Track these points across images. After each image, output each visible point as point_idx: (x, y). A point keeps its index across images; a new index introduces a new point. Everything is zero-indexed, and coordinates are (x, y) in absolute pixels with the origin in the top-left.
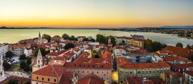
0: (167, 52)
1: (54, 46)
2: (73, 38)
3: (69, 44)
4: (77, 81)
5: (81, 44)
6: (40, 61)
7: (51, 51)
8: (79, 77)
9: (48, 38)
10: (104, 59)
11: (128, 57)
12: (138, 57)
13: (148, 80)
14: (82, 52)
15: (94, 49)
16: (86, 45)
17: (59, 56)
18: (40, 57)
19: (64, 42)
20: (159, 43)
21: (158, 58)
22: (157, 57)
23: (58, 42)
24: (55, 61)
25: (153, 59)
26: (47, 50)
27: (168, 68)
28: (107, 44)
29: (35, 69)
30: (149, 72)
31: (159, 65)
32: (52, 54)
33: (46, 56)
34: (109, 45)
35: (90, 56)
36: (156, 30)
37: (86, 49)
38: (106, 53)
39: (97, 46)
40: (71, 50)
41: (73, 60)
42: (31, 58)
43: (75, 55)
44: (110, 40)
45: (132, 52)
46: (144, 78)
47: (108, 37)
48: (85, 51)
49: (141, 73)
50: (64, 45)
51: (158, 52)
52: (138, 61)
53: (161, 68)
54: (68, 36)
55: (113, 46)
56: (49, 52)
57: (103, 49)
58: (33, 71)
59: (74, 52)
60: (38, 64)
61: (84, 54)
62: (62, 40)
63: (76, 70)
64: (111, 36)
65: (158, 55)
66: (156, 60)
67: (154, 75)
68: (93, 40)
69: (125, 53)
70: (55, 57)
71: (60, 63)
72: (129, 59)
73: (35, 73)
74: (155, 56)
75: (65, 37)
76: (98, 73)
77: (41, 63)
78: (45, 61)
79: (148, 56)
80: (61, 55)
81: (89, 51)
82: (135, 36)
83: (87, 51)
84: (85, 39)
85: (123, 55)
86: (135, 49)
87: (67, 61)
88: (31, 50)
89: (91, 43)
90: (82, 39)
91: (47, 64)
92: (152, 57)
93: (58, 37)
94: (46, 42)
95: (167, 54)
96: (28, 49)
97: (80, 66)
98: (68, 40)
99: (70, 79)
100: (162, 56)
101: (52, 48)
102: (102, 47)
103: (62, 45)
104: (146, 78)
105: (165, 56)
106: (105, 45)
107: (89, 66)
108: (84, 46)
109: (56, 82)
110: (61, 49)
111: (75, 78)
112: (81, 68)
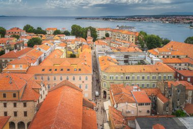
2: (39, 31)
3: (33, 39)
4: (46, 93)
5: (52, 39)
7: (7, 52)
8: (49, 87)
11: (113, 56)
13: (139, 90)
14: (53, 50)
15: (69, 46)
16: (57, 40)
19: (26, 37)
20: (158, 37)
21: (156, 59)
22: (153, 57)
23: (18, 37)
24: (14, 66)
25: (148, 60)
27: (171, 75)
28: (85, 38)
30: (141, 78)
34: (88, 40)
35: (64, 56)
37: (59, 46)
39: (73, 42)
40: (38, 48)
41: (40, 62)
43: (43, 55)
44: (89, 33)
47: (87, 29)
48: (57, 48)
49: (131, 79)
50: (26, 41)
51: (156, 50)
52: (126, 62)
53: (159, 73)
54: (32, 28)
55: (94, 41)
57: (81, 45)
59: (42, 50)
62: (24, 34)
64: (90, 28)
65: (156, 54)
66: (152, 62)
67: (148, 82)
68: (67, 33)
69: (110, 51)
71: (21, 68)
74: (151, 56)
75: (28, 29)
76: (74, 79)
79: (140, 56)
81: (62, 49)
83: (60, 48)
84: (57, 32)
85: (107, 52)
86: (123, 45)
87: (32, 65)
89: (65, 37)
90: (52, 32)
92: (147, 57)
93: (17, 29)
95: (170, 53)
98: (32, 34)
100: (162, 57)
102: (80, 43)
103: (23, 42)
104: (136, 87)
105: (165, 57)
106: (84, 40)
107: (62, 70)
108: (55, 41)
109: (16, 98)
110: (22, 48)
111: (43, 88)
112: (52, 73)
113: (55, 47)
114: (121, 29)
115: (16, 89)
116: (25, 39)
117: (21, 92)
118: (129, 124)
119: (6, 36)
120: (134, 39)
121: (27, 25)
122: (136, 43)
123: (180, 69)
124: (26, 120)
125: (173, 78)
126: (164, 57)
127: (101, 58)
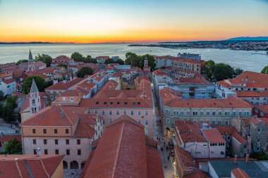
0: (244, 82)
1: (59, 73)
2: (89, 60)
3: (83, 68)
4: (101, 128)
5: (104, 68)
6: (36, 101)
7: (55, 82)
8: (104, 123)
9: (47, 61)
10: (140, 92)
11: (176, 88)
12: (192, 89)
13: (210, 128)
14: (106, 81)
15: (124, 76)
16: (110, 69)
17: (70, 89)
18: (35, 94)
19: (74, 66)
20: (230, 67)
21: (228, 92)
22: (226, 89)
23: (66, 67)
24: (64, 98)
25: (219, 93)
26: (47, 80)
28: (142, 67)
29: (26, 116)
30: (211, 114)
31: (230, 103)
32: (57, 87)
33: (46, 90)
34: (145, 69)
35: (118, 88)
37: (113, 76)
38: (143, 81)
39: (128, 72)
40: (89, 78)
41: (93, 94)
42: (16, 98)
43: (95, 86)
44: (146, 62)
45: (182, 80)
46: (204, 124)
47: (144, 57)
48: (111, 79)
49: (198, 114)
50: (76, 70)
51: (227, 81)
52: (192, 95)
53: (233, 108)
54: (81, 56)
55: (151, 71)
56: (50, 83)
57: (137, 75)
58: (23, 120)
59: (94, 81)
60: (31, 105)
61: (110, 84)
62: (73, 63)
63: (100, 111)
64: (148, 55)
65: (228, 86)
66: (224, 95)
67: (220, 119)
68: (121, 62)
69: (172, 82)
70: (63, 91)
71: (73, 100)
72: (178, 92)
73: (29, 122)
74: (222, 88)
75: (77, 57)
76: (132, 114)
77: (38, 104)
78: (47, 101)
79: (209, 88)
80: (74, 88)
81: (117, 80)
82: (185, 54)
83: (114, 79)
84: (109, 61)
85: (169, 84)
86: (187, 76)
87: (84, 97)
88: (15, 83)
89: (119, 67)
90: (103, 60)
91: (50, 104)
92: (217, 89)
93: (65, 57)
94: (44, 66)
95: (245, 85)
96: (7, 82)
98: (81, 63)
99: (92, 126)
100: (234, 89)
101: (55, 77)
102: (136, 72)
103: (72, 71)
104: (206, 124)
105: (239, 89)
106: (140, 69)
107: (118, 103)
108: (108, 71)
109: (69, 134)
110: (71, 78)
111: (99, 124)
112: (107, 106)
113: (108, 77)
114: (183, 57)
115: (68, 124)
116: (73, 69)
117: (74, 127)
118: (200, 167)
119: (52, 65)
120: (200, 68)
121: (75, 53)
122: (202, 73)
123: (258, 103)
124: (80, 160)
125: (250, 114)
126: (237, 89)
127: (162, 91)
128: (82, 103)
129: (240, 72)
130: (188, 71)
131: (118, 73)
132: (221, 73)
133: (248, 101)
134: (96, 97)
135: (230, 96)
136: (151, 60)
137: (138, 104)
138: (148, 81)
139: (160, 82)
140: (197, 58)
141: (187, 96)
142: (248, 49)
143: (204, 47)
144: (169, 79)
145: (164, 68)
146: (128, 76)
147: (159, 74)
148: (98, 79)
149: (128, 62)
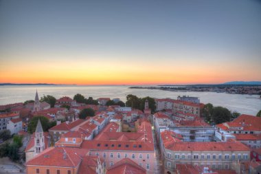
0: (241, 125)
1: (62, 114)
2: (90, 101)
3: (85, 110)
4: (102, 171)
5: (105, 110)
6: (41, 141)
7: (59, 123)
8: (105, 166)
9: (51, 100)
10: (141, 134)
11: (177, 131)
12: (192, 132)
13: (211, 172)
14: (108, 123)
15: (124, 119)
16: (111, 111)
17: (73, 130)
18: (39, 135)
19: (77, 108)
20: (227, 110)
21: (227, 135)
22: (225, 132)
23: (68, 108)
24: (67, 139)
25: (219, 136)
26: (51, 120)
27: (247, 154)
28: (142, 109)
29: (31, 155)
30: (211, 157)
31: (229, 146)
32: (60, 128)
33: (50, 130)
34: (146, 112)
35: (119, 130)
36: (217, 89)
37: (115, 118)
38: (144, 124)
39: (129, 114)
40: (91, 120)
41: (94, 136)
42: (22, 137)
43: (97, 128)
44: (147, 104)
45: (183, 123)
46: (205, 168)
47: (144, 99)
48: (112, 121)
49: (199, 158)
50: (78, 111)
51: (226, 124)
52: (192, 138)
53: (232, 151)
54: (83, 97)
55: (152, 114)
56: (54, 124)
57: (138, 117)
58: (28, 159)
59: (96, 123)
60: (36, 145)
61: (111, 127)
62: (75, 104)
63: (102, 154)
64: (148, 98)
65: (227, 130)
66: (223, 138)
67: (220, 163)
68: (121, 104)
69: (173, 125)
70: (65, 132)
72: (179, 134)
73: (34, 161)
74: (221, 132)
75: (79, 98)
76: (133, 157)
77: (42, 144)
78: (50, 141)
79: (208, 131)
80: (76, 129)
81: (118, 121)
82: (184, 97)
83: (115, 121)
84: (110, 103)
85: (170, 127)
86: (187, 119)
87: (86, 138)
88: (21, 122)
89: (120, 109)
90: (105, 102)
91: (53, 144)
92: (216, 132)
93: (68, 98)
94: (48, 107)
95: (242, 128)
96: (14, 121)
97: (107, 146)
98: (84, 104)
99: (93, 168)
100: (233, 132)
101: (59, 117)
102: (136, 115)
103: (74, 112)
104: (207, 168)
105: (237, 132)
106: (140, 111)
107: (120, 146)
108: (109, 113)
110: (73, 119)
111: (100, 166)
112: (108, 149)
113: (109, 119)
114: (183, 100)
115: (71, 165)
116: (75, 110)
117: (76, 169)
119: (55, 106)
120: (199, 111)
121: (78, 95)
122: (201, 116)
123: (255, 147)
125: (249, 157)
126: (235, 132)
127: (163, 134)
128: (84, 145)
129: (237, 115)
130: (188, 114)
131: (119, 115)
132: (220, 116)
133: (246, 145)
134: (97, 139)
135: (229, 140)
136: (152, 103)
137: (140, 147)
138: (149, 124)
139: (161, 125)
140: (196, 101)
141: (188, 139)
142: (243, 93)
143: (202, 91)
144: (170, 122)
145: (164, 110)
146: (129, 118)
147: (160, 116)
148: (100, 121)
149: (129, 104)
